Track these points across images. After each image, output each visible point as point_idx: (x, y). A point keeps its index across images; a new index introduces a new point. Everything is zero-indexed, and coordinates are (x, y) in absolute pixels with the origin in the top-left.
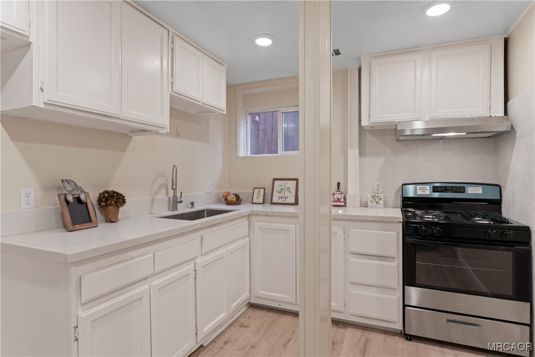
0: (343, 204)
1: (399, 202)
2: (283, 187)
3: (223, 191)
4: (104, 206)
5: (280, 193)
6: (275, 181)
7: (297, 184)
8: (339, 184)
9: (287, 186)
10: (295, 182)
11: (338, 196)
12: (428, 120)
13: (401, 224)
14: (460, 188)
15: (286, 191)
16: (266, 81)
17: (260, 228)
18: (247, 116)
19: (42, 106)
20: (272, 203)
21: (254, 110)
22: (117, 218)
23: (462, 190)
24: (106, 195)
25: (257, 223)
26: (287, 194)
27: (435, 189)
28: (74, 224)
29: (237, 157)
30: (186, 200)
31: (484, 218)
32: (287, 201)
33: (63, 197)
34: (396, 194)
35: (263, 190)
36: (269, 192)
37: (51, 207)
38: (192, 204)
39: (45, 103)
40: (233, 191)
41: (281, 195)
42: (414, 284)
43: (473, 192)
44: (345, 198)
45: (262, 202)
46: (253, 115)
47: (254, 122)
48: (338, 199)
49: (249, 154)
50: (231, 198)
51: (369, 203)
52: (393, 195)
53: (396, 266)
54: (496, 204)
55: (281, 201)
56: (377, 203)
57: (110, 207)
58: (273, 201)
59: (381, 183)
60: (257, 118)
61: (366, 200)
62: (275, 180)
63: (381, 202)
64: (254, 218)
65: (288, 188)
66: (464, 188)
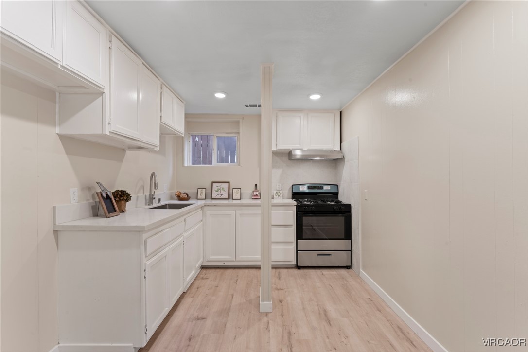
0: (259, 197)
1: (290, 195)
2: (219, 188)
3: (175, 191)
4: (118, 201)
5: (217, 191)
6: (214, 184)
7: (229, 185)
8: (256, 185)
9: (222, 186)
10: (227, 184)
11: (255, 193)
12: (306, 149)
13: (295, 206)
14: (320, 187)
15: (222, 191)
16: (207, 114)
17: (211, 215)
18: (189, 137)
19: (108, 134)
20: (212, 199)
21: (194, 133)
22: (125, 209)
23: (321, 188)
24: (120, 193)
25: (209, 211)
26: (222, 192)
27: (309, 188)
28: (109, 213)
29: (183, 166)
30: (157, 197)
31: (332, 201)
32: (222, 197)
33: (100, 194)
34: (289, 191)
35: (205, 190)
36: (209, 191)
37: (85, 202)
38: (159, 200)
39: (110, 132)
40: (182, 191)
41: (219, 193)
42: (302, 239)
43: (327, 188)
44: (260, 194)
45: (204, 198)
46: (194, 137)
47: (194, 141)
48: (256, 194)
49: (191, 164)
50: (183, 195)
51: (275, 197)
52: (287, 191)
53: (293, 230)
54: (336, 195)
55: (218, 197)
56: (279, 196)
57: (122, 202)
58: (213, 197)
59: (280, 184)
60: (197, 139)
61: (272, 195)
62: (213, 182)
63: (281, 196)
64: (205, 208)
65: (223, 188)
66: (322, 186)
